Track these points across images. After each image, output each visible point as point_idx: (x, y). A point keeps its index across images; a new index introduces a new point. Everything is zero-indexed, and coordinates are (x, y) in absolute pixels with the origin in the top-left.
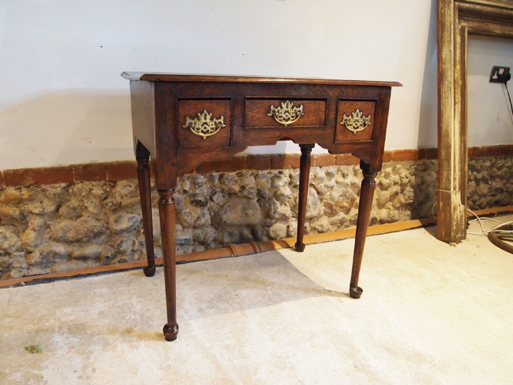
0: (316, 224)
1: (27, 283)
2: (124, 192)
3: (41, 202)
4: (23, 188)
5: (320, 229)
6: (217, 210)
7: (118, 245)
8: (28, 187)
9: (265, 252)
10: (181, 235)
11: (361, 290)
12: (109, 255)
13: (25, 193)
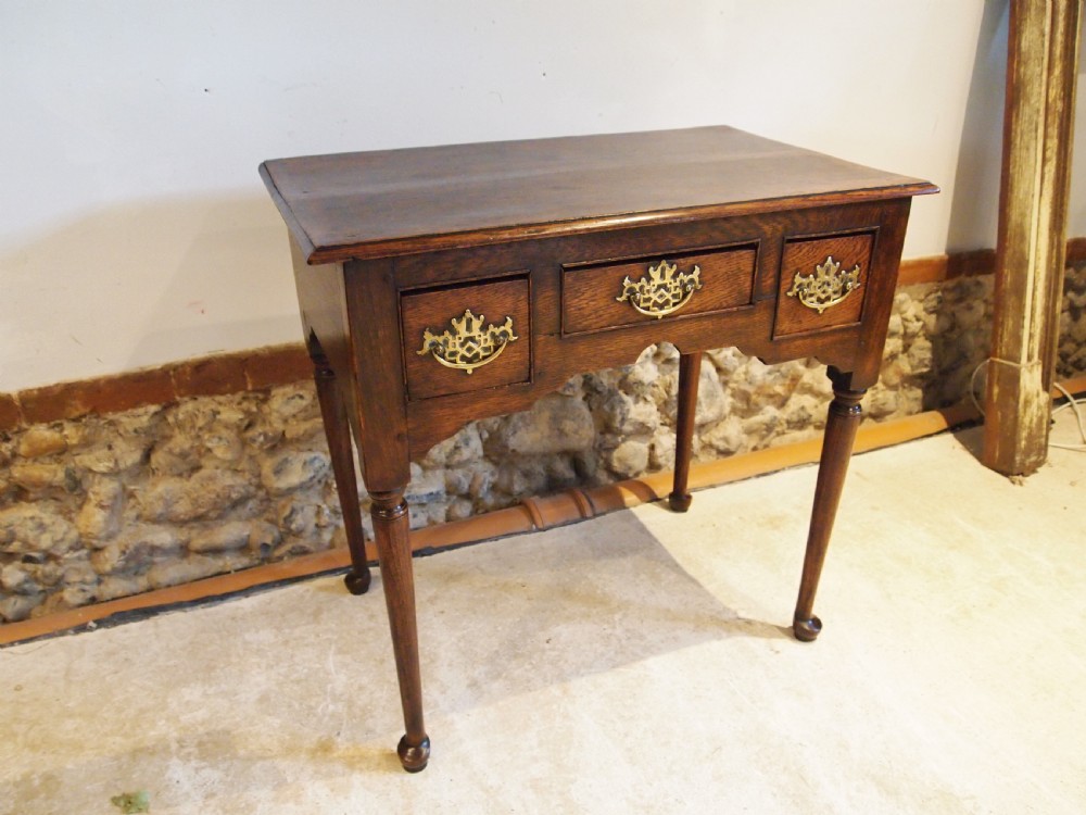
0: (714, 436)
1: (101, 623)
2: (288, 410)
3: (110, 448)
4: (66, 424)
5: (722, 445)
6: (496, 427)
7: (285, 519)
8: (77, 420)
9: (604, 514)
10: (420, 486)
11: (817, 624)
12: (269, 541)
13: (71, 433)
